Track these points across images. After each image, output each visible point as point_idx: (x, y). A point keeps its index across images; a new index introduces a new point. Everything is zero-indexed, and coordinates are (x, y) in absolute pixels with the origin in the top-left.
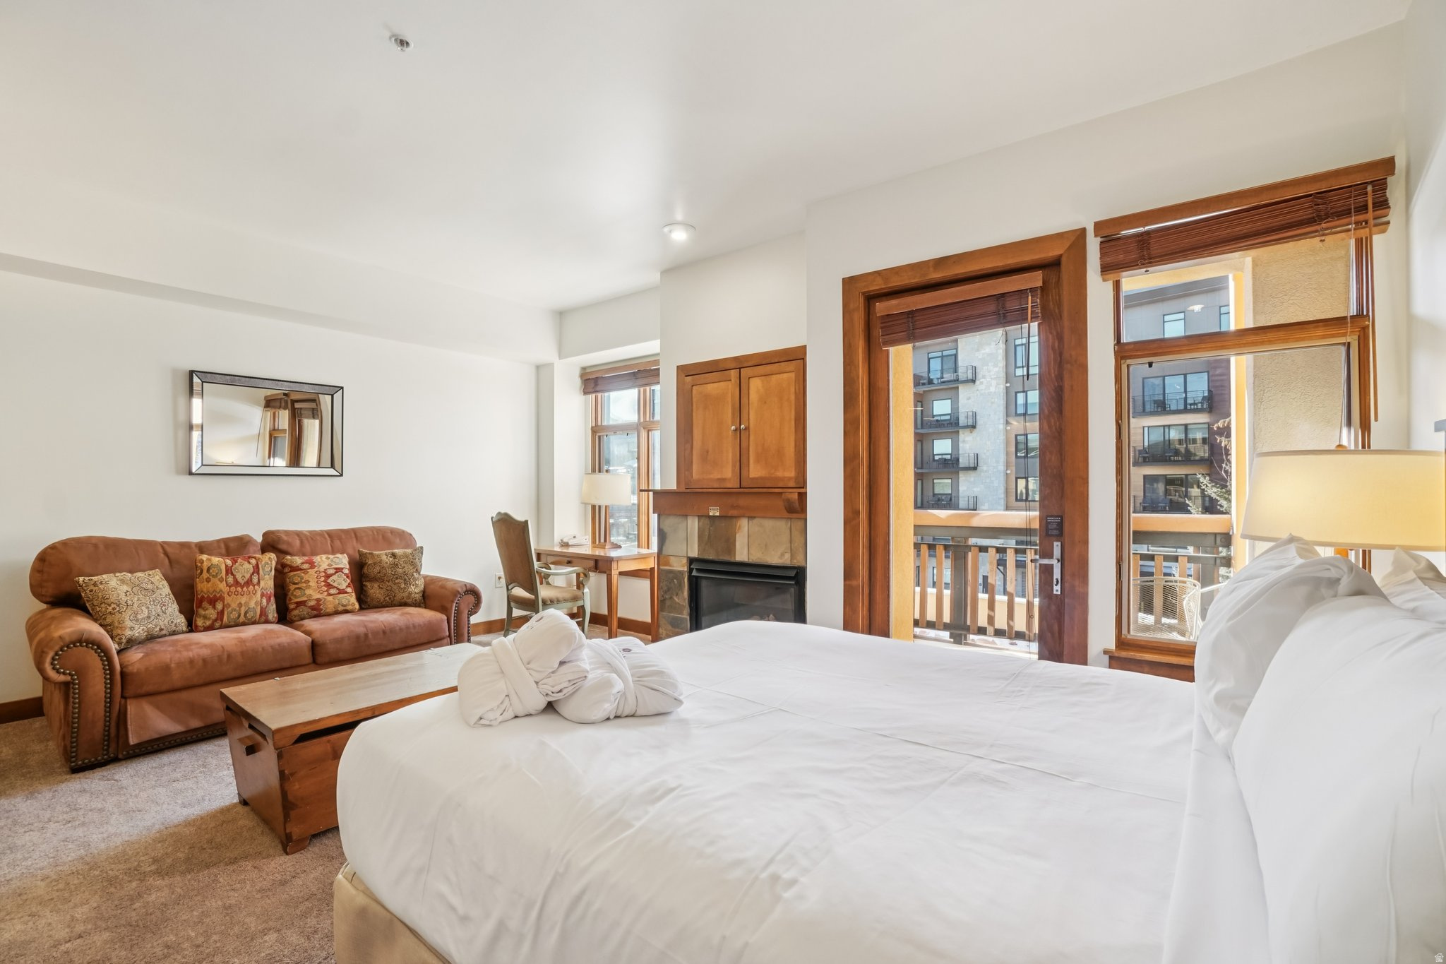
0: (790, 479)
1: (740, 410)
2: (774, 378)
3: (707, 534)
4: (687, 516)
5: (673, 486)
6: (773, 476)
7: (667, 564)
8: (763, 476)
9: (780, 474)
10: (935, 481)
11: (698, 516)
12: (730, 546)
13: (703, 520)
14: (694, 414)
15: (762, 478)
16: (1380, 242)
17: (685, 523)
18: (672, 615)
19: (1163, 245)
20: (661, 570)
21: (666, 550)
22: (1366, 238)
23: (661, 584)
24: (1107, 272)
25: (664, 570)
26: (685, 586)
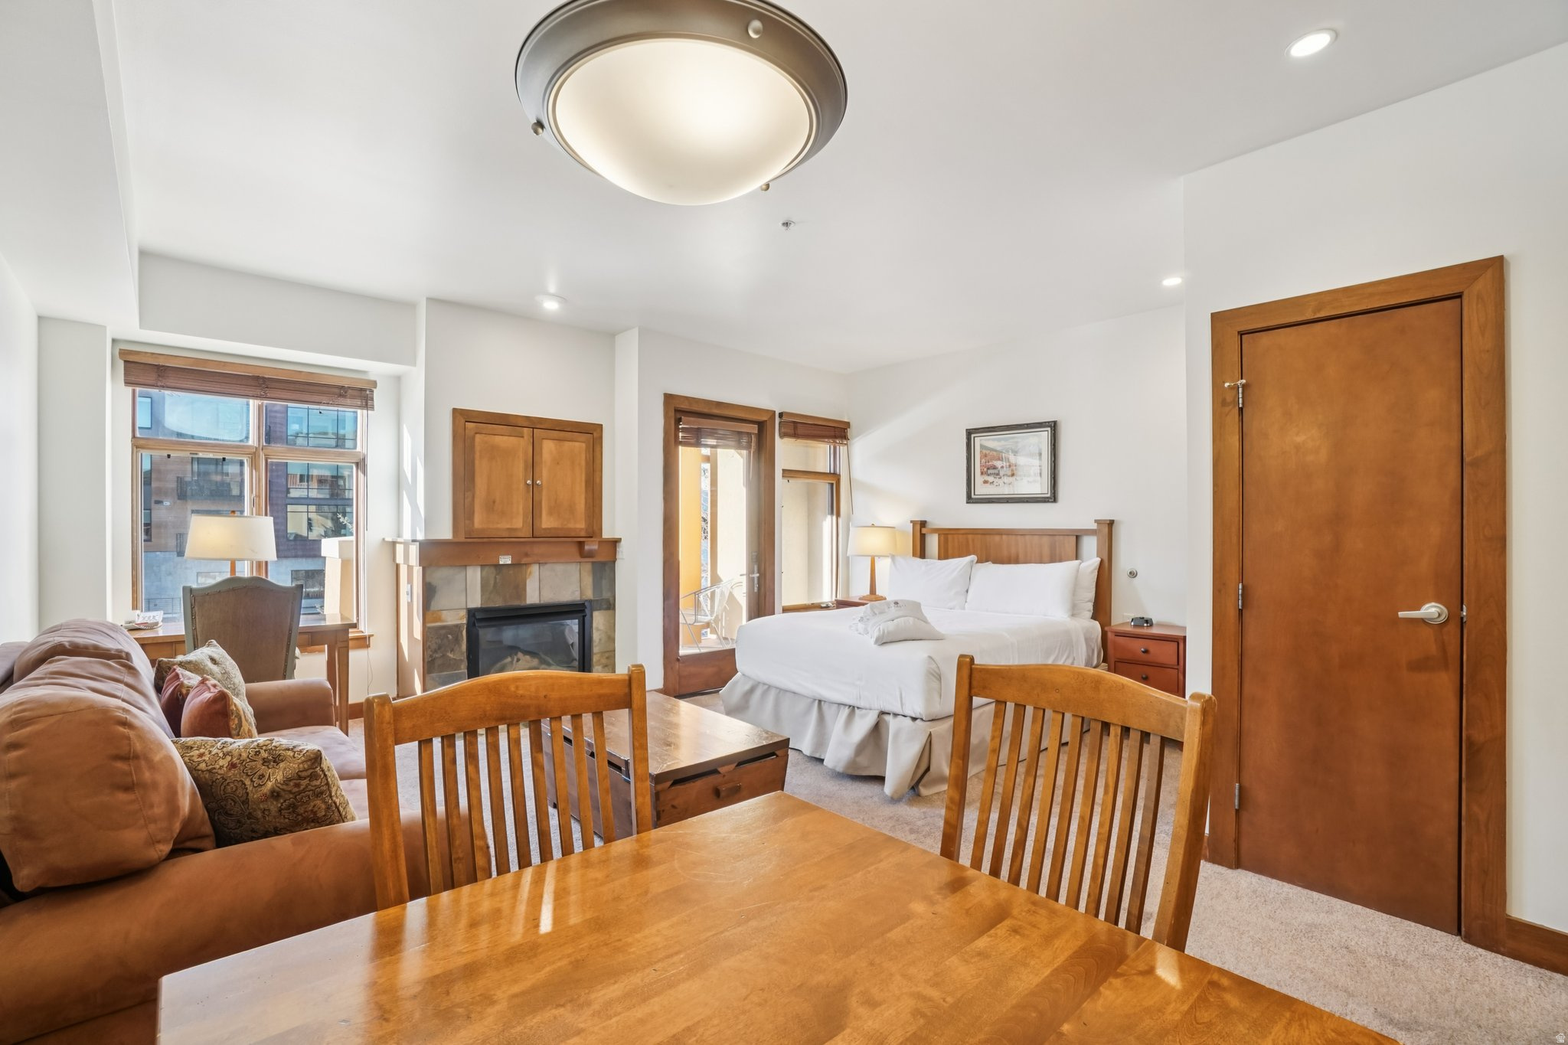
0: (582, 529)
1: (533, 466)
2: (567, 444)
3: (492, 582)
4: (466, 566)
5: (445, 532)
6: (566, 527)
7: (439, 619)
8: (556, 526)
9: (571, 525)
11: (481, 565)
12: (520, 590)
13: (487, 569)
14: (477, 462)
15: (555, 529)
16: (843, 449)
17: (463, 574)
18: (445, 673)
19: (800, 431)
20: (429, 628)
21: (435, 605)
22: (838, 447)
23: (429, 644)
24: (783, 435)
25: (433, 628)
26: (463, 640)
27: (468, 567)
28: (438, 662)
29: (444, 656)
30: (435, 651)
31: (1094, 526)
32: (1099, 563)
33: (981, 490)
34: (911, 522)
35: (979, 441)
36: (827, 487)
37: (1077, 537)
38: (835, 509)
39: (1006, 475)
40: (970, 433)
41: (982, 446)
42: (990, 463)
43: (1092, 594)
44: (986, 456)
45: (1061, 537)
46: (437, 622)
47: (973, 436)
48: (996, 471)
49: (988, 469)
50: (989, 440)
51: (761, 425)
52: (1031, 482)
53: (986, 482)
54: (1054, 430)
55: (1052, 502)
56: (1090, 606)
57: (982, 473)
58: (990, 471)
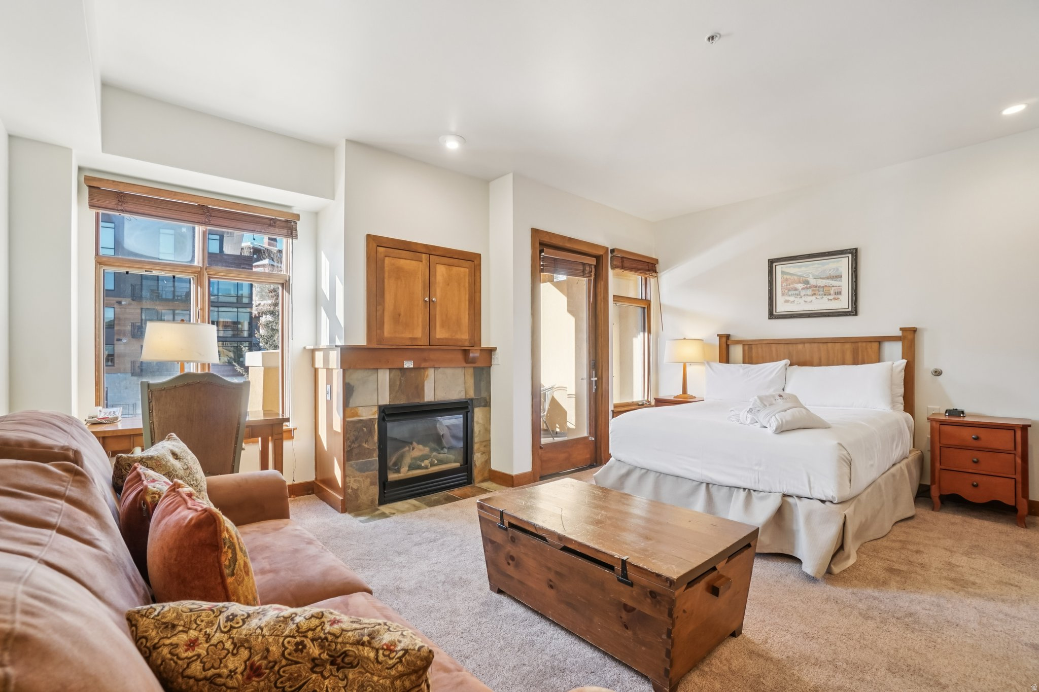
0: (466, 340)
1: (429, 286)
2: (455, 269)
3: (398, 383)
4: (377, 369)
5: (361, 340)
6: (454, 338)
7: (356, 415)
8: (447, 337)
9: (458, 336)
11: (389, 369)
12: (420, 390)
13: (394, 371)
14: (386, 281)
15: (446, 339)
16: (652, 281)
17: (376, 375)
18: (361, 461)
19: (626, 264)
20: (348, 422)
21: (353, 402)
22: (648, 279)
23: (348, 435)
24: (613, 267)
25: (351, 422)
26: (375, 432)
27: (379, 370)
28: (356, 451)
29: (360, 446)
30: (353, 442)
31: (900, 333)
32: (905, 364)
33: (782, 307)
34: (718, 335)
35: (779, 268)
36: (640, 310)
37: (880, 342)
38: (646, 326)
39: (808, 295)
40: (771, 262)
41: (783, 273)
42: (791, 286)
43: (902, 391)
44: (787, 280)
45: (864, 344)
46: (353, 417)
47: (774, 264)
48: (797, 292)
49: (789, 290)
50: (790, 267)
51: (598, 258)
52: (831, 300)
53: (787, 301)
54: (856, 256)
55: (853, 315)
56: (901, 400)
57: (783, 294)
58: (790, 293)
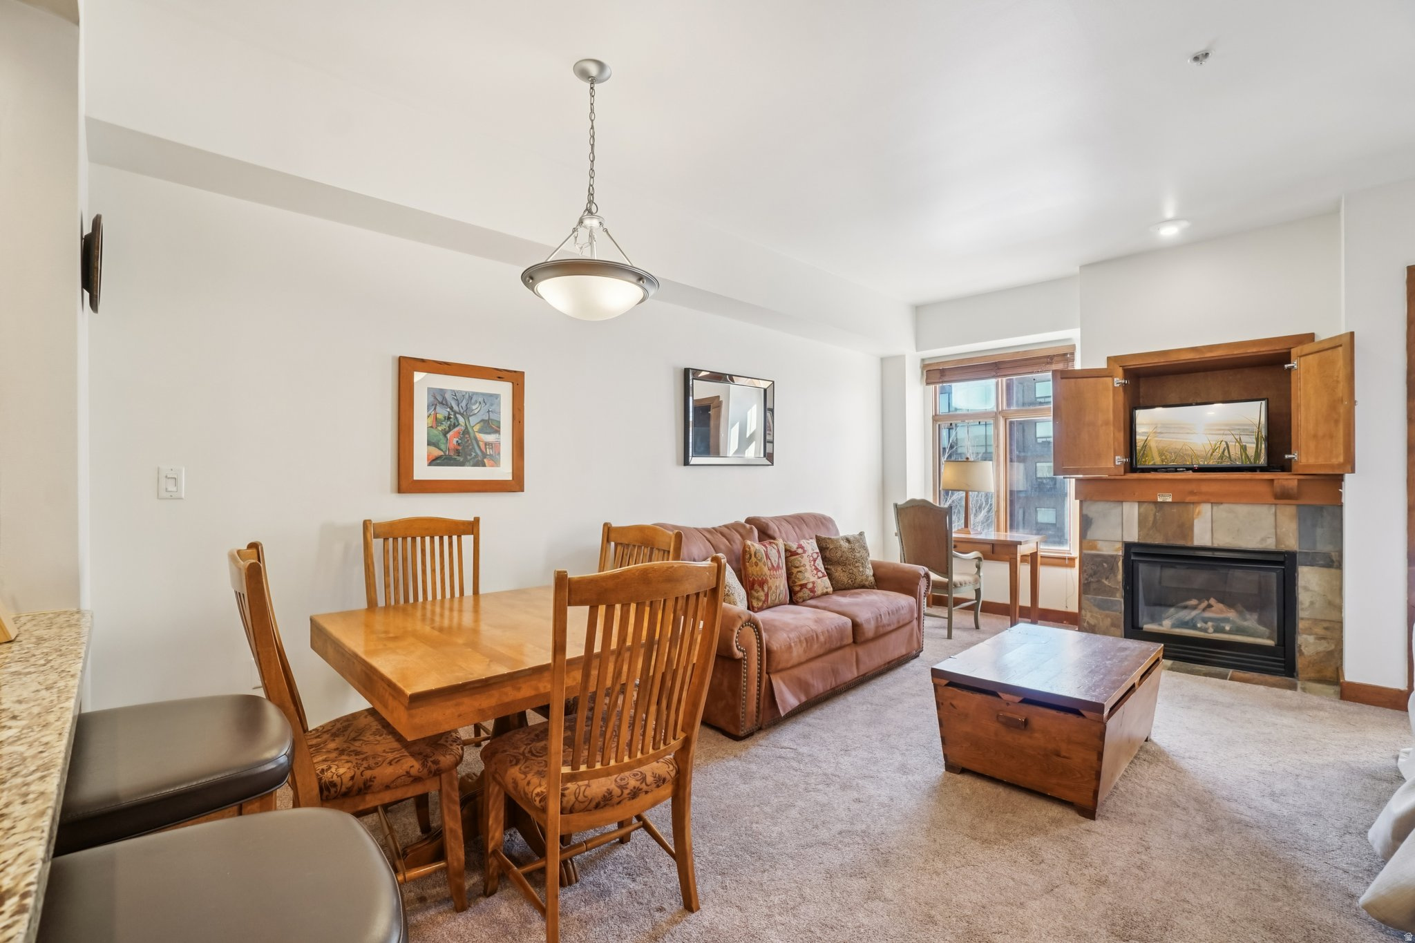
3: (1152, 519)
4: (1122, 502)
7: (1095, 548)
10: (1038, 464)
11: (1139, 502)
12: (1186, 528)
13: (1145, 505)
17: (1120, 509)
18: (1100, 597)
20: (1085, 554)
21: (1091, 535)
23: (1085, 568)
25: (1089, 555)
26: (1118, 570)
27: (1124, 503)
28: (1094, 586)
29: (1099, 581)
30: (1091, 576)
46: (1092, 549)
